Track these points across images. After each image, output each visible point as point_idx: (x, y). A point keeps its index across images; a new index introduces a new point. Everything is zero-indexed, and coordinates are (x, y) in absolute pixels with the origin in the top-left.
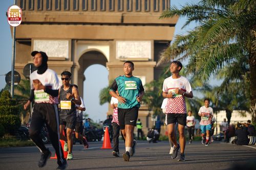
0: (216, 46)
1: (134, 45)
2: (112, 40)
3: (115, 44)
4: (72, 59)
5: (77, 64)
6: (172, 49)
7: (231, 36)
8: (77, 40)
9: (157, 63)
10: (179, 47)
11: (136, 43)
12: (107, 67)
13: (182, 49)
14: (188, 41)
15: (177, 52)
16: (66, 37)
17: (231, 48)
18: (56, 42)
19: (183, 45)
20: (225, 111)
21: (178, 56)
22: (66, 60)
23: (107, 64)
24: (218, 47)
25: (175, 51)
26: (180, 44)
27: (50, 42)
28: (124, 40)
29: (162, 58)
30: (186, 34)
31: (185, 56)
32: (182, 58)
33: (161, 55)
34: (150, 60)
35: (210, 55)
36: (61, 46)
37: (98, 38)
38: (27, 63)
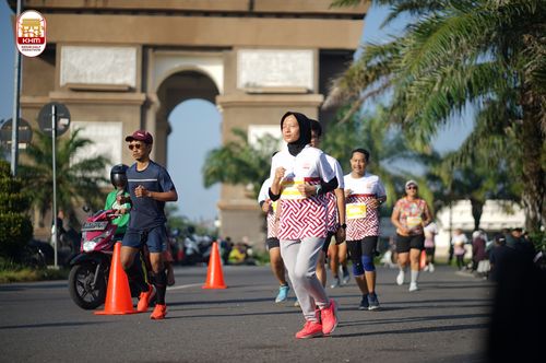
0: (448, 69)
1: (277, 59)
2: (230, 48)
3: (235, 56)
4: (144, 89)
5: (154, 98)
6: (357, 73)
7: (482, 47)
8: (156, 47)
9: (325, 98)
10: (370, 69)
11: (281, 55)
12: (219, 106)
13: (378, 72)
14: (389, 55)
15: (367, 78)
16: (132, 41)
17: (482, 72)
18: (110, 52)
19: (379, 64)
20: (469, 202)
21: (369, 87)
22: (131, 90)
23: (219, 99)
24: (452, 73)
25: (362, 75)
26: (374, 62)
27: (96, 52)
28: (255, 47)
29: (335, 90)
30: (385, 41)
31: (384, 87)
32: (378, 92)
33: (332, 84)
34: (309, 92)
35: (436, 88)
36: (119, 60)
37: (199, 42)
38: (47, 95)
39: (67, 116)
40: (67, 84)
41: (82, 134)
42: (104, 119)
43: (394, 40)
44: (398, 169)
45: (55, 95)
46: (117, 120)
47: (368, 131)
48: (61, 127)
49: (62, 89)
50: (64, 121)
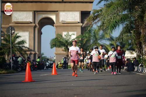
1: (70, 14)
2: (57, 11)
4: (34, 23)
5: (37, 25)
6: (91, 17)
7: (124, 9)
8: (37, 11)
9: (83, 24)
10: (95, 16)
11: (71, 13)
12: (55, 27)
13: (97, 17)
14: (100, 13)
15: (94, 19)
16: (31, 10)
18: (25, 13)
21: (95, 21)
22: (31, 23)
23: (54, 25)
24: (116, 16)
26: (96, 14)
27: (22, 13)
28: (64, 11)
30: (99, 9)
31: (98, 21)
33: (85, 21)
34: (79, 23)
35: (112, 20)
36: (27, 15)
37: (49, 10)
38: (9, 25)
39: (14, 30)
41: (18, 35)
42: (24, 31)
43: (101, 8)
44: (103, 43)
45: (11, 25)
46: (28, 31)
47: (94, 33)
48: (12, 33)
49: (13, 23)
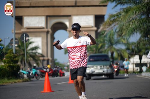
0: (133, 21)
2: (70, 16)
3: (72, 18)
4: (47, 28)
5: (50, 30)
9: (98, 29)
10: (111, 21)
11: (84, 17)
12: (68, 32)
13: (113, 22)
14: (116, 17)
15: (110, 24)
16: (43, 15)
20: (138, 55)
21: (111, 26)
22: (43, 28)
23: (68, 30)
26: (112, 19)
28: (77, 15)
29: (101, 28)
30: (115, 13)
32: (113, 27)
34: (92, 27)
36: (40, 20)
37: (62, 14)
39: (28, 37)
40: (26, 27)
41: (31, 41)
42: (36, 36)
43: (117, 13)
44: (118, 47)
45: (23, 30)
46: (40, 36)
47: (110, 37)
48: (27, 40)
50: (27, 38)
